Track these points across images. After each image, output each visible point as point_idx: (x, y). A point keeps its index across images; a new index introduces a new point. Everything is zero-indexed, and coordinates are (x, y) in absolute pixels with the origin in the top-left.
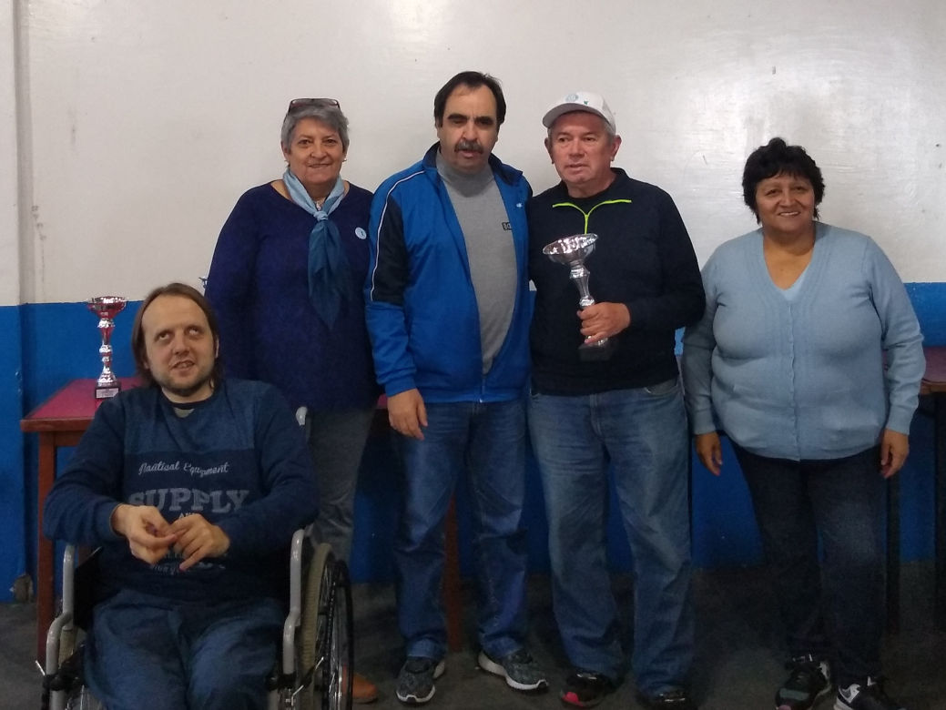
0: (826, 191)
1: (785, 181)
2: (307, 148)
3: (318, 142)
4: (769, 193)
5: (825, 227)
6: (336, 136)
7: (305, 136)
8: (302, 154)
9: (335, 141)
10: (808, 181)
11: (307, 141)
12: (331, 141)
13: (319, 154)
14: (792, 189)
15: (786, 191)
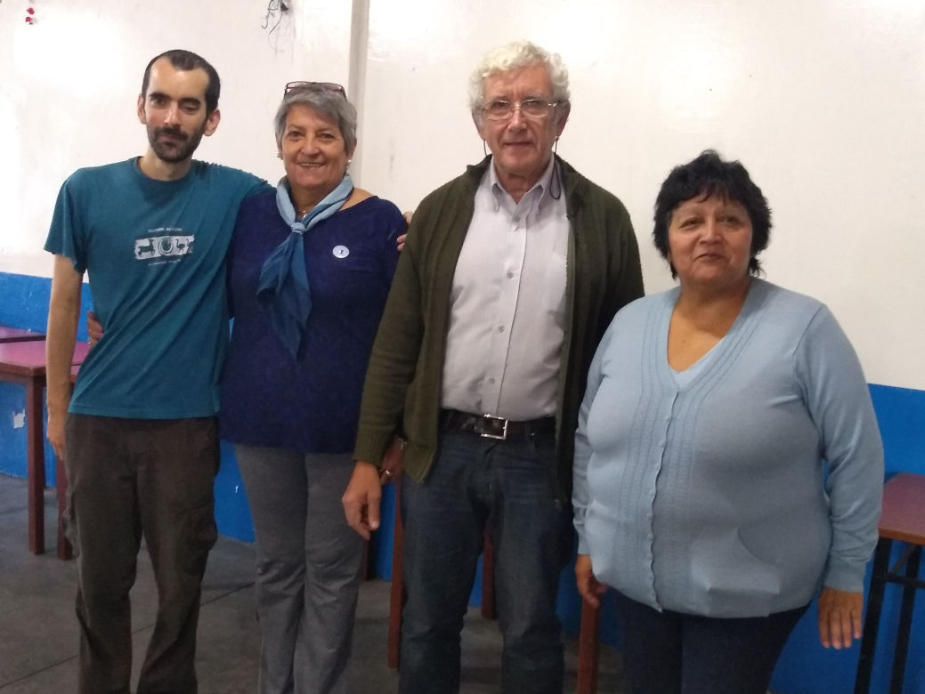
0: (775, 235)
1: (711, 208)
2: (297, 141)
3: (310, 135)
4: (686, 224)
5: (768, 289)
6: (335, 131)
7: (296, 127)
8: (292, 147)
9: (333, 137)
10: (746, 212)
11: (298, 133)
12: (328, 136)
13: (309, 149)
14: (718, 219)
15: (710, 221)
